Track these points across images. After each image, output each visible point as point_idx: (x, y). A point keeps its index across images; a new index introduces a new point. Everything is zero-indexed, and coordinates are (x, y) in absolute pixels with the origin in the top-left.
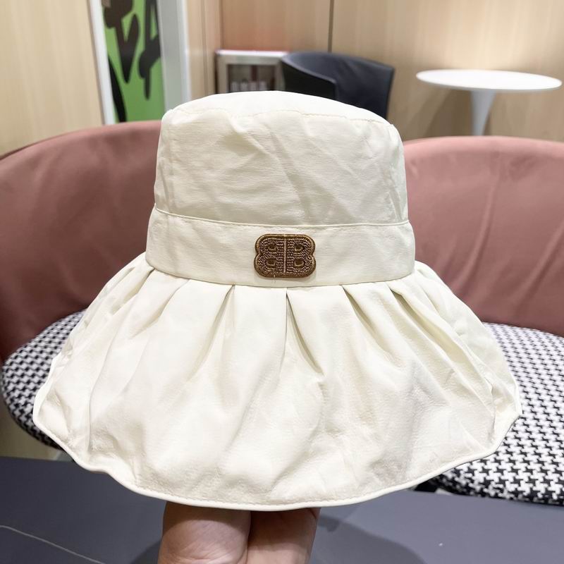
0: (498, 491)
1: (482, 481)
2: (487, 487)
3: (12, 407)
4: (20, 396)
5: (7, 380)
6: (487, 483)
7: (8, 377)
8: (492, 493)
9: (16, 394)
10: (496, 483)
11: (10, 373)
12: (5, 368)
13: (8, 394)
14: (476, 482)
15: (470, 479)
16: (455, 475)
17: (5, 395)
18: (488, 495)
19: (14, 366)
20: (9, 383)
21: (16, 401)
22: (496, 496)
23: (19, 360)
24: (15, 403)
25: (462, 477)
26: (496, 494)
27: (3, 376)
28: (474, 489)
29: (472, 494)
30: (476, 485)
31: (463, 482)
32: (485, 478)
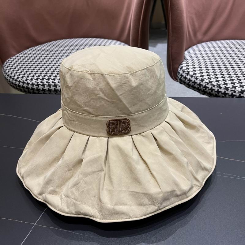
1: (240, 91)
2: (243, 94)
3: (9, 78)
4: (11, 73)
5: (5, 69)
7: (5, 68)
9: (10, 73)
11: (6, 66)
12: (4, 65)
13: (6, 74)
14: (237, 92)
15: (233, 91)
16: (225, 90)
17: (5, 75)
18: (243, 97)
19: (8, 64)
20: (6, 70)
21: (10, 75)
23: (10, 61)
24: (10, 76)
25: (230, 90)
27: (3, 68)
28: (236, 95)
29: (234, 98)
30: (237, 93)
31: (230, 93)
32: (241, 90)
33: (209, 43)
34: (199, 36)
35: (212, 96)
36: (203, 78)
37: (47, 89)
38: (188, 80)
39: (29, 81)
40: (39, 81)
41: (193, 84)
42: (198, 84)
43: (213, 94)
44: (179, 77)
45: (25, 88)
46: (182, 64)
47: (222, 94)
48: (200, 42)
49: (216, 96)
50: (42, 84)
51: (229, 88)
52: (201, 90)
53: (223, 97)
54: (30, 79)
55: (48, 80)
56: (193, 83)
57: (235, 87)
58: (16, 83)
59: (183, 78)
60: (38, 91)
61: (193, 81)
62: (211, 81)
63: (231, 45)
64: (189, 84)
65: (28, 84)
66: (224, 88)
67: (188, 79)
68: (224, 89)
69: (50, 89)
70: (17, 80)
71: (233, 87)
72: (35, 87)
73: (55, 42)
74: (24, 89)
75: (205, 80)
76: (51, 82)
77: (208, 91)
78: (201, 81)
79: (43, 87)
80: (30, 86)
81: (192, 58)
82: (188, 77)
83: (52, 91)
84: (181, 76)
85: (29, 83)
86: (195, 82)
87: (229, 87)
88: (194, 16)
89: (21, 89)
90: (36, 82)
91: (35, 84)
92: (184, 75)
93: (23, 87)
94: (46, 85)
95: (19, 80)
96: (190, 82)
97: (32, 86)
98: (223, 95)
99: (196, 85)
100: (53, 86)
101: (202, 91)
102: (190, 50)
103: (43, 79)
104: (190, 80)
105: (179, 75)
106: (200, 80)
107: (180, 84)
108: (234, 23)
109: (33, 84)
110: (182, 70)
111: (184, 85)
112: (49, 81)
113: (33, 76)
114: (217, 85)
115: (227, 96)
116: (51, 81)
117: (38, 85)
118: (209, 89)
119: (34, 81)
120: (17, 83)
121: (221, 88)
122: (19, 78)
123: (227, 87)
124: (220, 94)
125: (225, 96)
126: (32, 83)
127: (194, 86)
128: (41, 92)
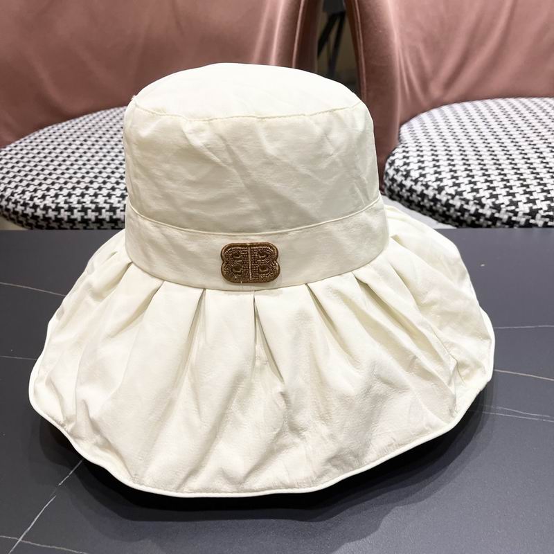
0: (547, 220)
1: (528, 211)
2: (534, 218)
6: (533, 213)
8: (540, 223)
10: (545, 211)
14: (520, 214)
15: (512, 211)
16: (494, 211)
18: (536, 225)
22: (545, 225)
25: (503, 210)
26: (546, 223)
28: (518, 222)
29: (515, 228)
30: (521, 217)
31: (505, 217)
32: (531, 208)
33: (457, 106)
34: (436, 91)
35: (464, 225)
36: (442, 184)
37: (79, 219)
38: (407, 191)
39: (37, 201)
40: (61, 200)
41: (420, 199)
42: (430, 198)
43: (465, 221)
44: (388, 185)
45: (28, 218)
46: (393, 155)
47: (487, 219)
48: (437, 104)
49: (473, 225)
50: (66, 206)
51: (502, 206)
52: (437, 211)
53: (489, 226)
54: (40, 196)
55: (80, 198)
56: (418, 196)
57: (516, 204)
58: (8, 207)
59: (395, 185)
60: (58, 224)
61: (419, 193)
62: (459, 190)
63: (508, 108)
64: (411, 198)
65: (35, 207)
66: (491, 205)
67: (408, 188)
68: (490, 207)
69: (86, 217)
70: (11, 199)
71: (512, 203)
72: (51, 214)
73: (104, 113)
74: (27, 220)
75: (446, 188)
76: (88, 202)
77: (454, 213)
78: (436, 192)
79: (69, 213)
80: (39, 213)
81: (417, 140)
82: (408, 183)
83: (90, 222)
84: (391, 183)
85: (38, 206)
86: (423, 195)
87: (503, 204)
88: (421, 47)
89: (21, 219)
90: (53, 202)
91: (50, 207)
92: (399, 178)
93: (25, 215)
94: (76, 208)
95: (16, 200)
96: (411, 195)
97: (44, 212)
98: (490, 223)
99: (426, 201)
100: (93, 211)
101: (440, 215)
102: (415, 122)
103: (69, 195)
104: (411, 191)
105: (388, 179)
106: (434, 189)
107: (390, 201)
108: (514, 61)
109: (46, 208)
110: (393, 167)
111: (400, 201)
112: (84, 200)
113: (48, 190)
114: (475, 198)
115: (498, 224)
116: (87, 199)
117: (58, 209)
118: (456, 210)
119: (48, 201)
120: (11, 206)
121: (483, 206)
122: (16, 195)
123: (497, 202)
124: (482, 220)
125: (494, 224)
126: (45, 205)
127: (422, 203)
128: (65, 225)
